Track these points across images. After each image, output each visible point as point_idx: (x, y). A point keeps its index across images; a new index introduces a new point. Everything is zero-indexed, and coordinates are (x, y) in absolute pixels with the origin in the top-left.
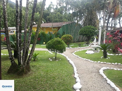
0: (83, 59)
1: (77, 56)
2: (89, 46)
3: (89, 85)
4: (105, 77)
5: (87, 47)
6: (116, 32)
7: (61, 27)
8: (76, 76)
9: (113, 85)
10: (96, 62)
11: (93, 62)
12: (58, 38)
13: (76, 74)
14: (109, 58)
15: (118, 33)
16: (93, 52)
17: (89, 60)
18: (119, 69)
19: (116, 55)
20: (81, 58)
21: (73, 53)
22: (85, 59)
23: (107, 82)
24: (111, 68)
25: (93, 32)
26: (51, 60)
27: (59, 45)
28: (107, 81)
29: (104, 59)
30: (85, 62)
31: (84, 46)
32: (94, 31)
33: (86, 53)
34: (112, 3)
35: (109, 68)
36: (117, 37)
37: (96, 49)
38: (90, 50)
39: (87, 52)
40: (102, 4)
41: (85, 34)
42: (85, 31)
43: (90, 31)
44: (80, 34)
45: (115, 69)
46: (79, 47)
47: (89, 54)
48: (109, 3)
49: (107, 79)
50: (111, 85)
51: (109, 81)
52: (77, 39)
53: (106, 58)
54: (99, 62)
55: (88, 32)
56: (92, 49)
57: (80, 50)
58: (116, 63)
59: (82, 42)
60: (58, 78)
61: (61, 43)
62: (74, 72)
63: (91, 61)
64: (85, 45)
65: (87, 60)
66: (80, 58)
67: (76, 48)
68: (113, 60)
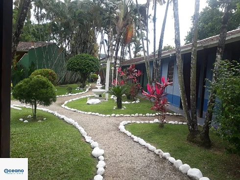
0: (86, 113)
1: (72, 109)
2: (87, 91)
3: (113, 148)
4: (129, 134)
5: (83, 92)
6: (131, 67)
7: (27, 53)
8: (88, 139)
9: (142, 141)
10: (109, 115)
11: (104, 115)
12: (40, 76)
13: (86, 137)
14: (125, 107)
15: (133, 69)
16: (100, 101)
17: (97, 114)
18: (142, 122)
19: (133, 102)
20: (83, 112)
21: (63, 106)
22: (89, 113)
23: (135, 140)
24: (133, 122)
25: (93, 65)
26: (26, 121)
27: (44, 91)
28: (133, 138)
29: (118, 110)
30: (91, 117)
31: (78, 92)
32: (93, 63)
33: (88, 104)
34: (122, 19)
35: (130, 122)
36: (132, 75)
37: (100, 96)
38: (91, 97)
39: (90, 101)
40: (107, 18)
41: (79, 69)
42: (78, 64)
43: (88, 64)
44: (68, 69)
45: (138, 122)
46: (70, 94)
47: (93, 104)
48: (117, 18)
49: (133, 136)
50: (140, 143)
51: (136, 138)
52: (60, 78)
53: (121, 108)
54: (113, 115)
55: (84, 66)
56: (94, 97)
57: (74, 99)
58: (137, 115)
59: (69, 84)
60: (60, 148)
61: (48, 86)
62: (83, 135)
63: (101, 115)
64: (80, 89)
65: (93, 113)
66: (80, 111)
67: (63, 95)
68: (131, 111)
